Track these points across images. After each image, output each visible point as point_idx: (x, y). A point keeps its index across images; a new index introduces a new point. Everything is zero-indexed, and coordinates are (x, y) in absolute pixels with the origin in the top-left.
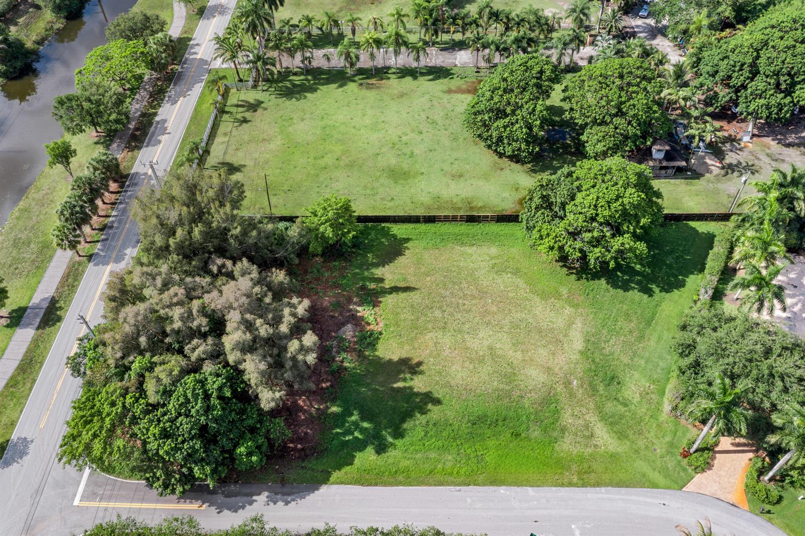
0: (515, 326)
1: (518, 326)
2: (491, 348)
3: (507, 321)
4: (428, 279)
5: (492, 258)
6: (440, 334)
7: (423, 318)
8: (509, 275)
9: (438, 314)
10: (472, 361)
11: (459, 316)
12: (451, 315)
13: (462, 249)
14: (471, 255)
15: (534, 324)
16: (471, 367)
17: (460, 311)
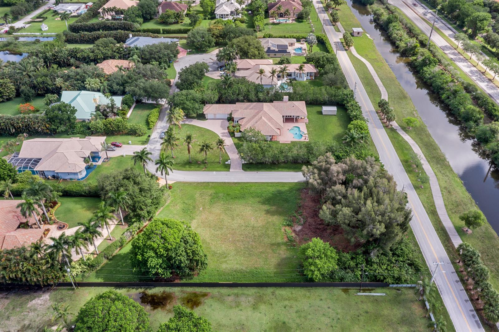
0: (221, 228)
1: (219, 228)
2: (233, 219)
3: (224, 230)
4: (261, 250)
5: (226, 262)
6: (255, 225)
7: (263, 232)
8: (218, 252)
9: (256, 234)
10: (242, 215)
11: (246, 232)
12: (249, 233)
13: (242, 267)
14: (237, 264)
15: (211, 229)
16: (242, 213)
17: (246, 235)
